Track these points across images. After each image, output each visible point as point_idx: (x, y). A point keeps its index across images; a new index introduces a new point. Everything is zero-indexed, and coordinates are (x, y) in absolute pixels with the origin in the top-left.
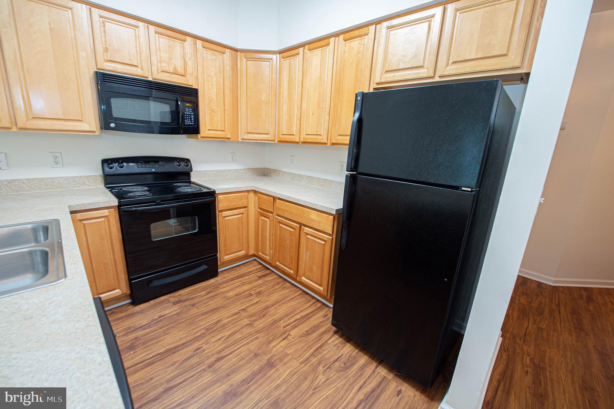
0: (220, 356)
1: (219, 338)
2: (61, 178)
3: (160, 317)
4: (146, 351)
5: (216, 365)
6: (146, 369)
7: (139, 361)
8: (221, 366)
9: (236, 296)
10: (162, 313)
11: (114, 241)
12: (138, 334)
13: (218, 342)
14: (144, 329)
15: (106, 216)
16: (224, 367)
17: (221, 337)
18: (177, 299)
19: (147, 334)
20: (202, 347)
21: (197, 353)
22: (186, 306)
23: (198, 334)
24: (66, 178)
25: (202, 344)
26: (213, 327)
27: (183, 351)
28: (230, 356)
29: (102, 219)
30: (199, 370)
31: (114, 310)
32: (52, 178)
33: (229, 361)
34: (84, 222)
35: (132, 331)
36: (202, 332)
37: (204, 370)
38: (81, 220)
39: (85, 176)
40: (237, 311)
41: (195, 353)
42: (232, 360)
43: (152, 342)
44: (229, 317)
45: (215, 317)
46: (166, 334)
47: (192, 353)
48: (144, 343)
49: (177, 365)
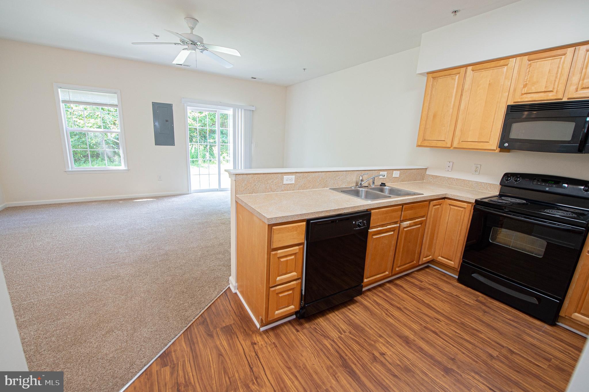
0: (439, 333)
1: (457, 331)
2: (474, 181)
3: (456, 296)
4: (422, 295)
5: (428, 331)
6: (409, 298)
7: (414, 294)
8: (429, 334)
9: (531, 344)
10: (460, 296)
11: (463, 227)
12: (434, 289)
13: (452, 331)
14: (440, 291)
15: (465, 208)
16: (429, 336)
17: (460, 333)
18: (484, 301)
19: (437, 293)
20: (441, 322)
21: (434, 320)
22: (480, 308)
23: (453, 318)
24: (477, 182)
25: (444, 322)
26: (468, 327)
27: (431, 312)
28: (442, 340)
29: (463, 209)
30: (420, 322)
31: (446, 275)
32: (469, 181)
33: (436, 339)
34: (451, 207)
35: (435, 286)
36: (457, 321)
37: (421, 325)
38: (450, 205)
39: (489, 184)
40: (505, 345)
41: (434, 319)
42: (439, 342)
43: (431, 296)
44: (489, 338)
45: (481, 327)
46: (442, 301)
47: (433, 317)
48: (428, 293)
49: (419, 310)
